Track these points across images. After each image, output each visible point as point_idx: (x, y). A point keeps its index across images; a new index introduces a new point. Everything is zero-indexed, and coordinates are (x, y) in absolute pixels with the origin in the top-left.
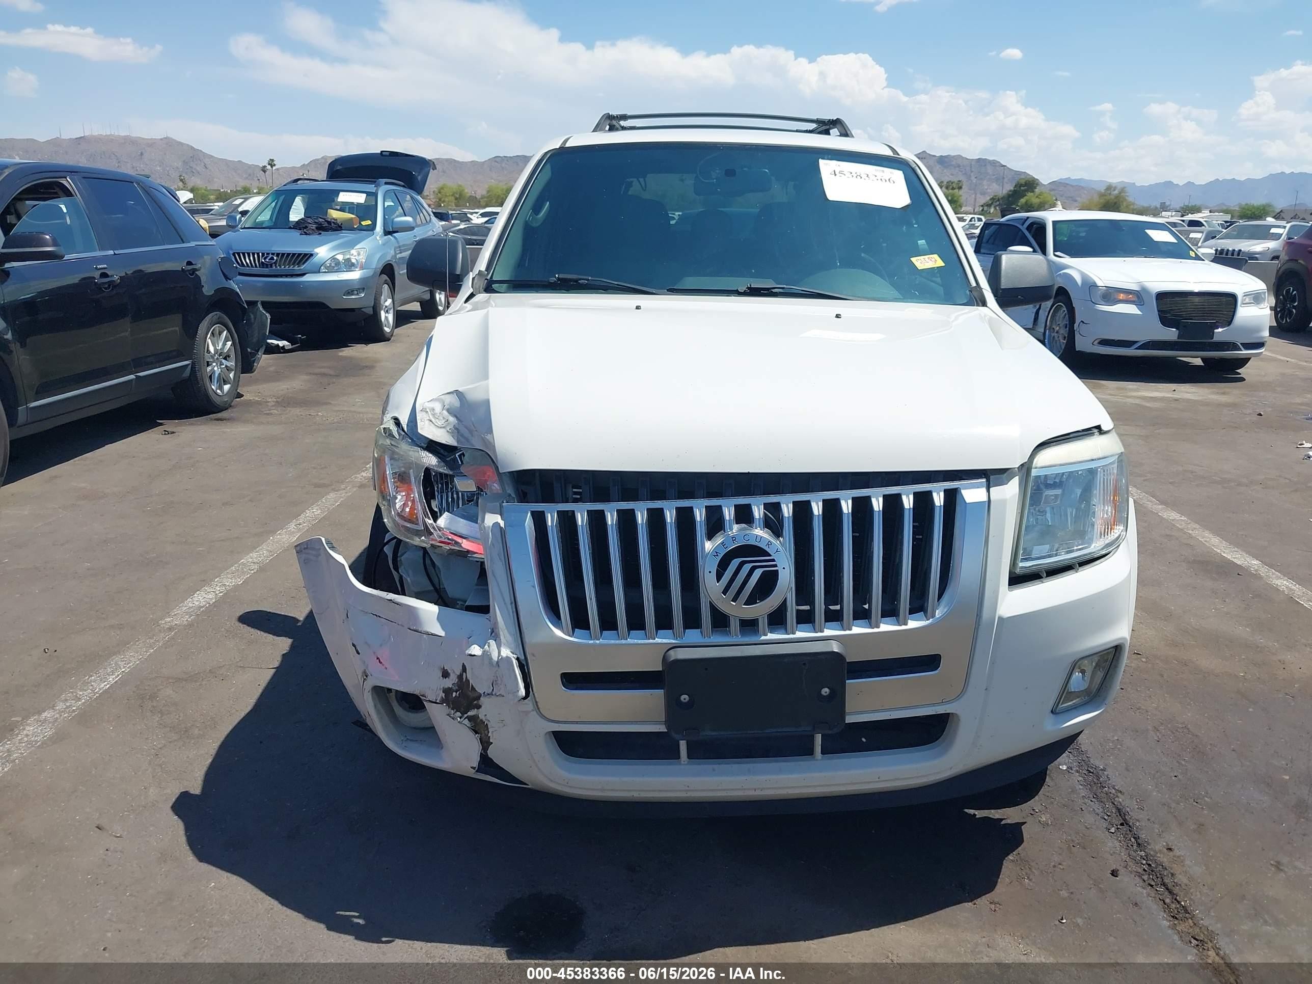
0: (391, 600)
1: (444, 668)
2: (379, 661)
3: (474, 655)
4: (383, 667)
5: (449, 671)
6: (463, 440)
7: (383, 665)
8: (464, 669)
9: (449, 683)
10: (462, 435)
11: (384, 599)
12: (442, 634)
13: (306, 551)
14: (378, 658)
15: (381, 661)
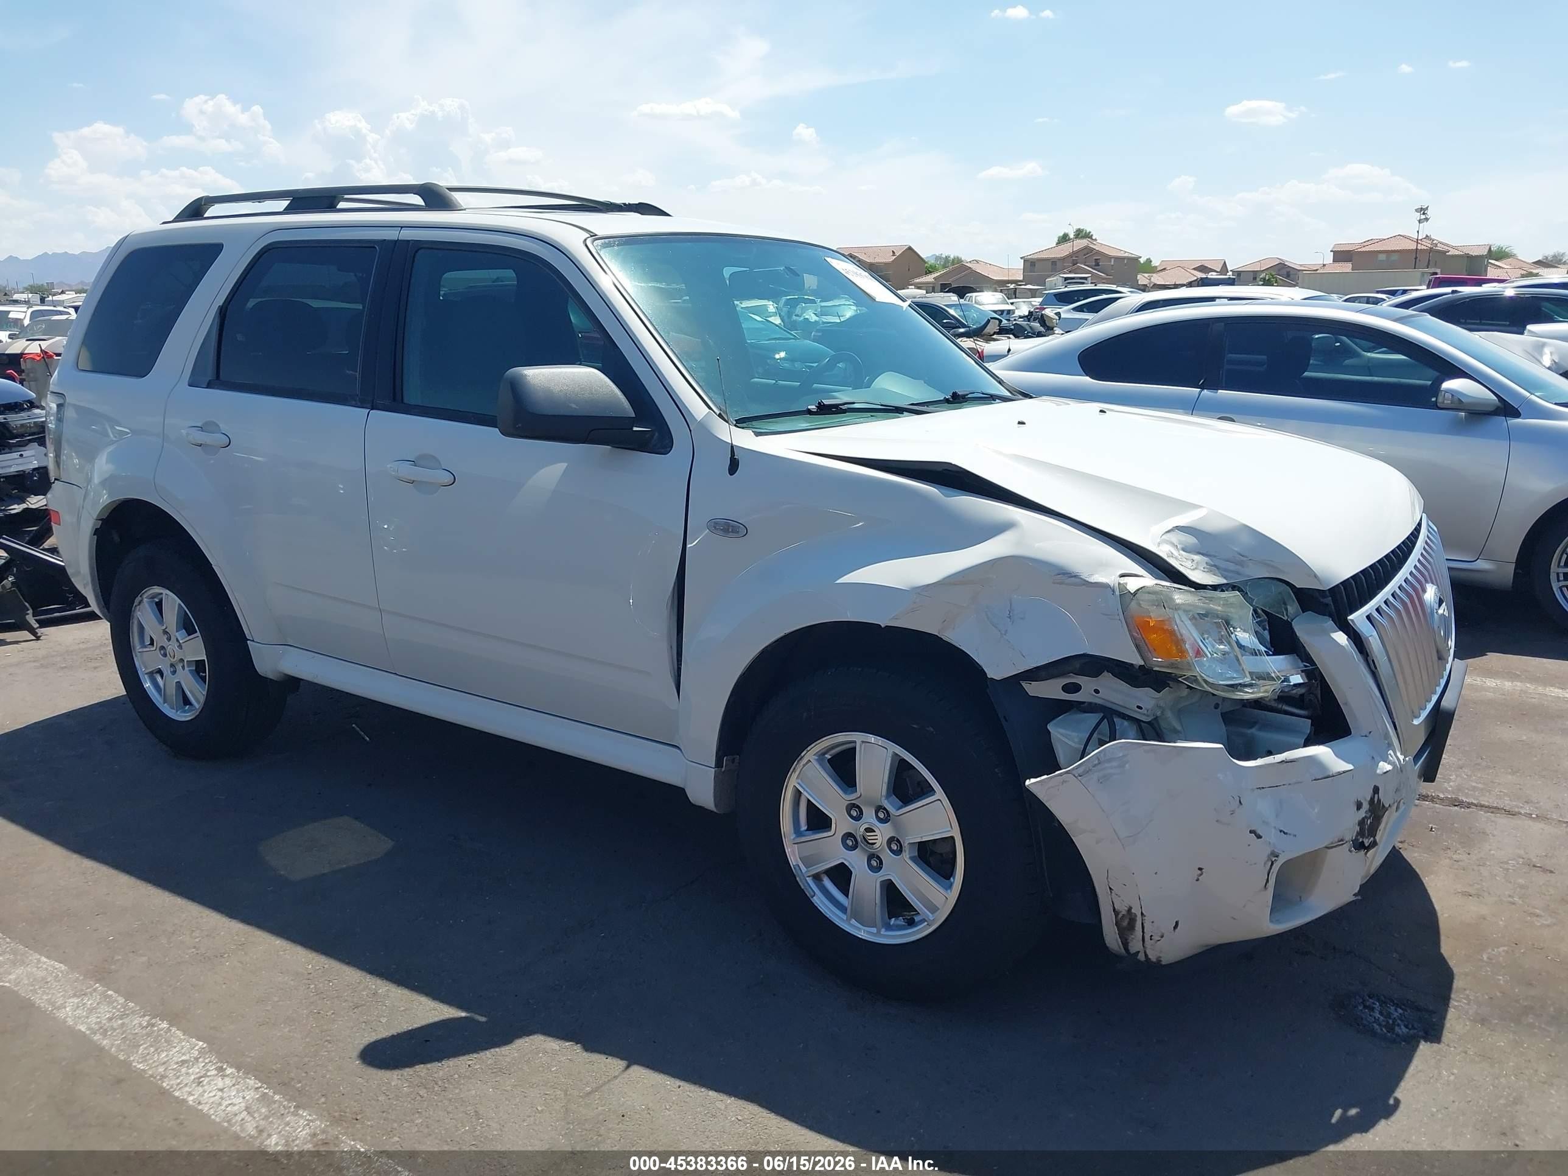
0: (1283, 761)
1: (1357, 800)
2: (1284, 833)
3: (1387, 772)
4: (1292, 836)
5: (1362, 801)
6: (1230, 574)
7: (1290, 834)
8: (1376, 790)
9: (1362, 813)
10: (1226, 570)
11: (1274, 763)
12: (1350, 767)
13: (1099, 767)
14: (1281, 831)
15: (1285, 831)
